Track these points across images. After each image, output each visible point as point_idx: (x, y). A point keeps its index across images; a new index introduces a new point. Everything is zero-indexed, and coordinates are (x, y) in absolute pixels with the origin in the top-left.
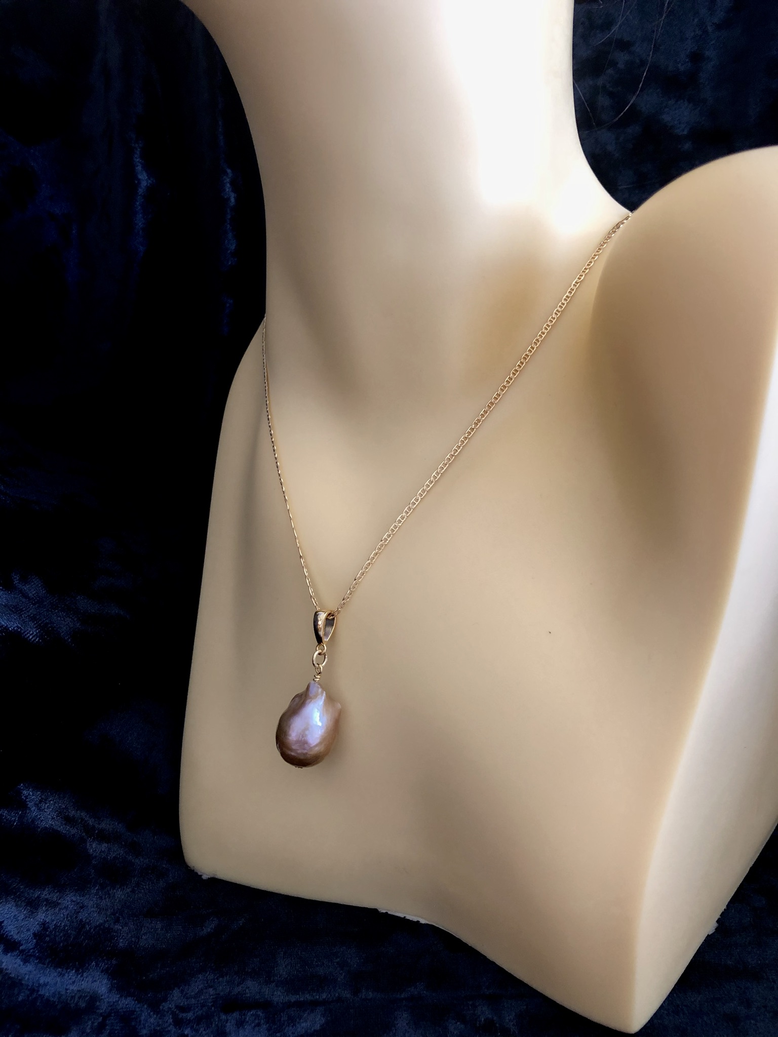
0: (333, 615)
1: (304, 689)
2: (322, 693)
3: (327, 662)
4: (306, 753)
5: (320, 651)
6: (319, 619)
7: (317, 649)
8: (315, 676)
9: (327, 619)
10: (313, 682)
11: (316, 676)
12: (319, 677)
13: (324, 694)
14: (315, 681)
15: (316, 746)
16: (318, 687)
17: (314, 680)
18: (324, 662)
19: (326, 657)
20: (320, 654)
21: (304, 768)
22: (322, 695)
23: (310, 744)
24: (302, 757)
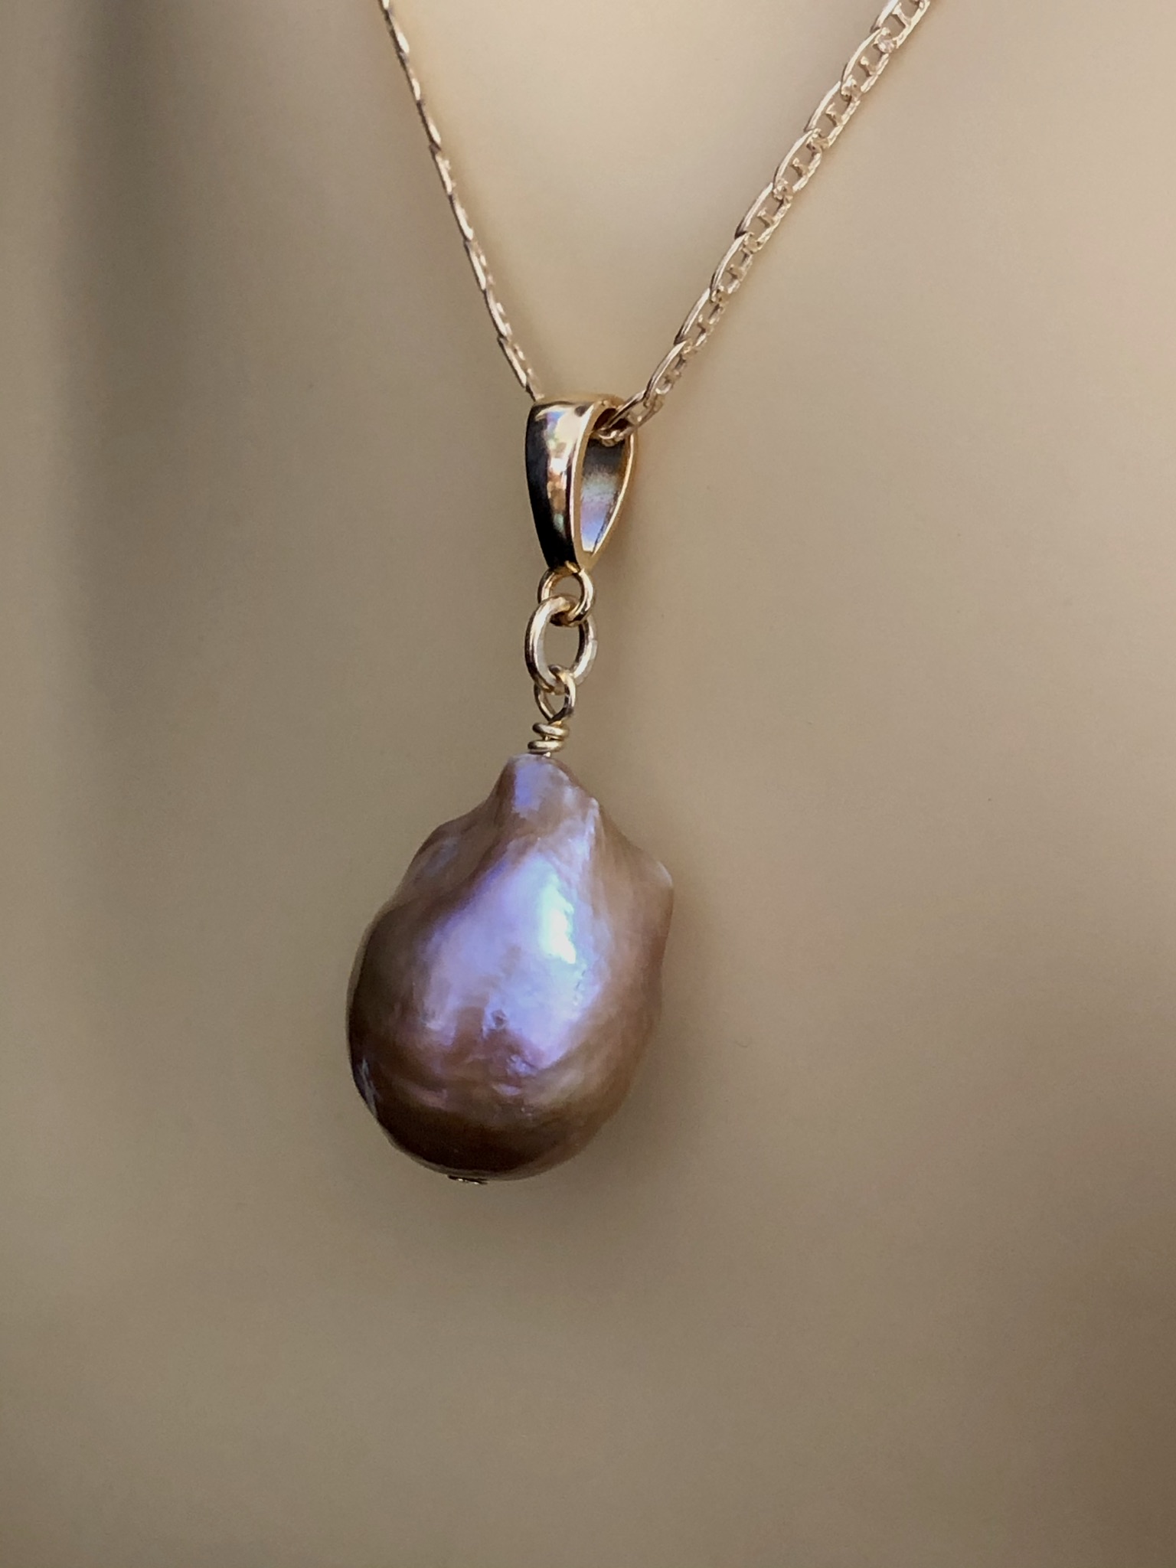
0: (622, 424)
1: (480, 793)
2: (584, 805)
3: (593, 663)
4: (519, 1102)
5: (561, 604)
6: (551, 445)
7: (545, 594)
8: (536, 729)
9: (593, 443)
10: (526, 760)
11: (546, 729)
12: (559, 732)
13: (594, 812)
14: (541, 753)
15: (563, 1064)
16: (559, 782)
17: (531, 746)
18: (578, 660)
19: (591, 635)
20: (557, 619)
21: (495, 1187)
22: (584, 818)
23: (538, 1055)
24: (495, 1122)
